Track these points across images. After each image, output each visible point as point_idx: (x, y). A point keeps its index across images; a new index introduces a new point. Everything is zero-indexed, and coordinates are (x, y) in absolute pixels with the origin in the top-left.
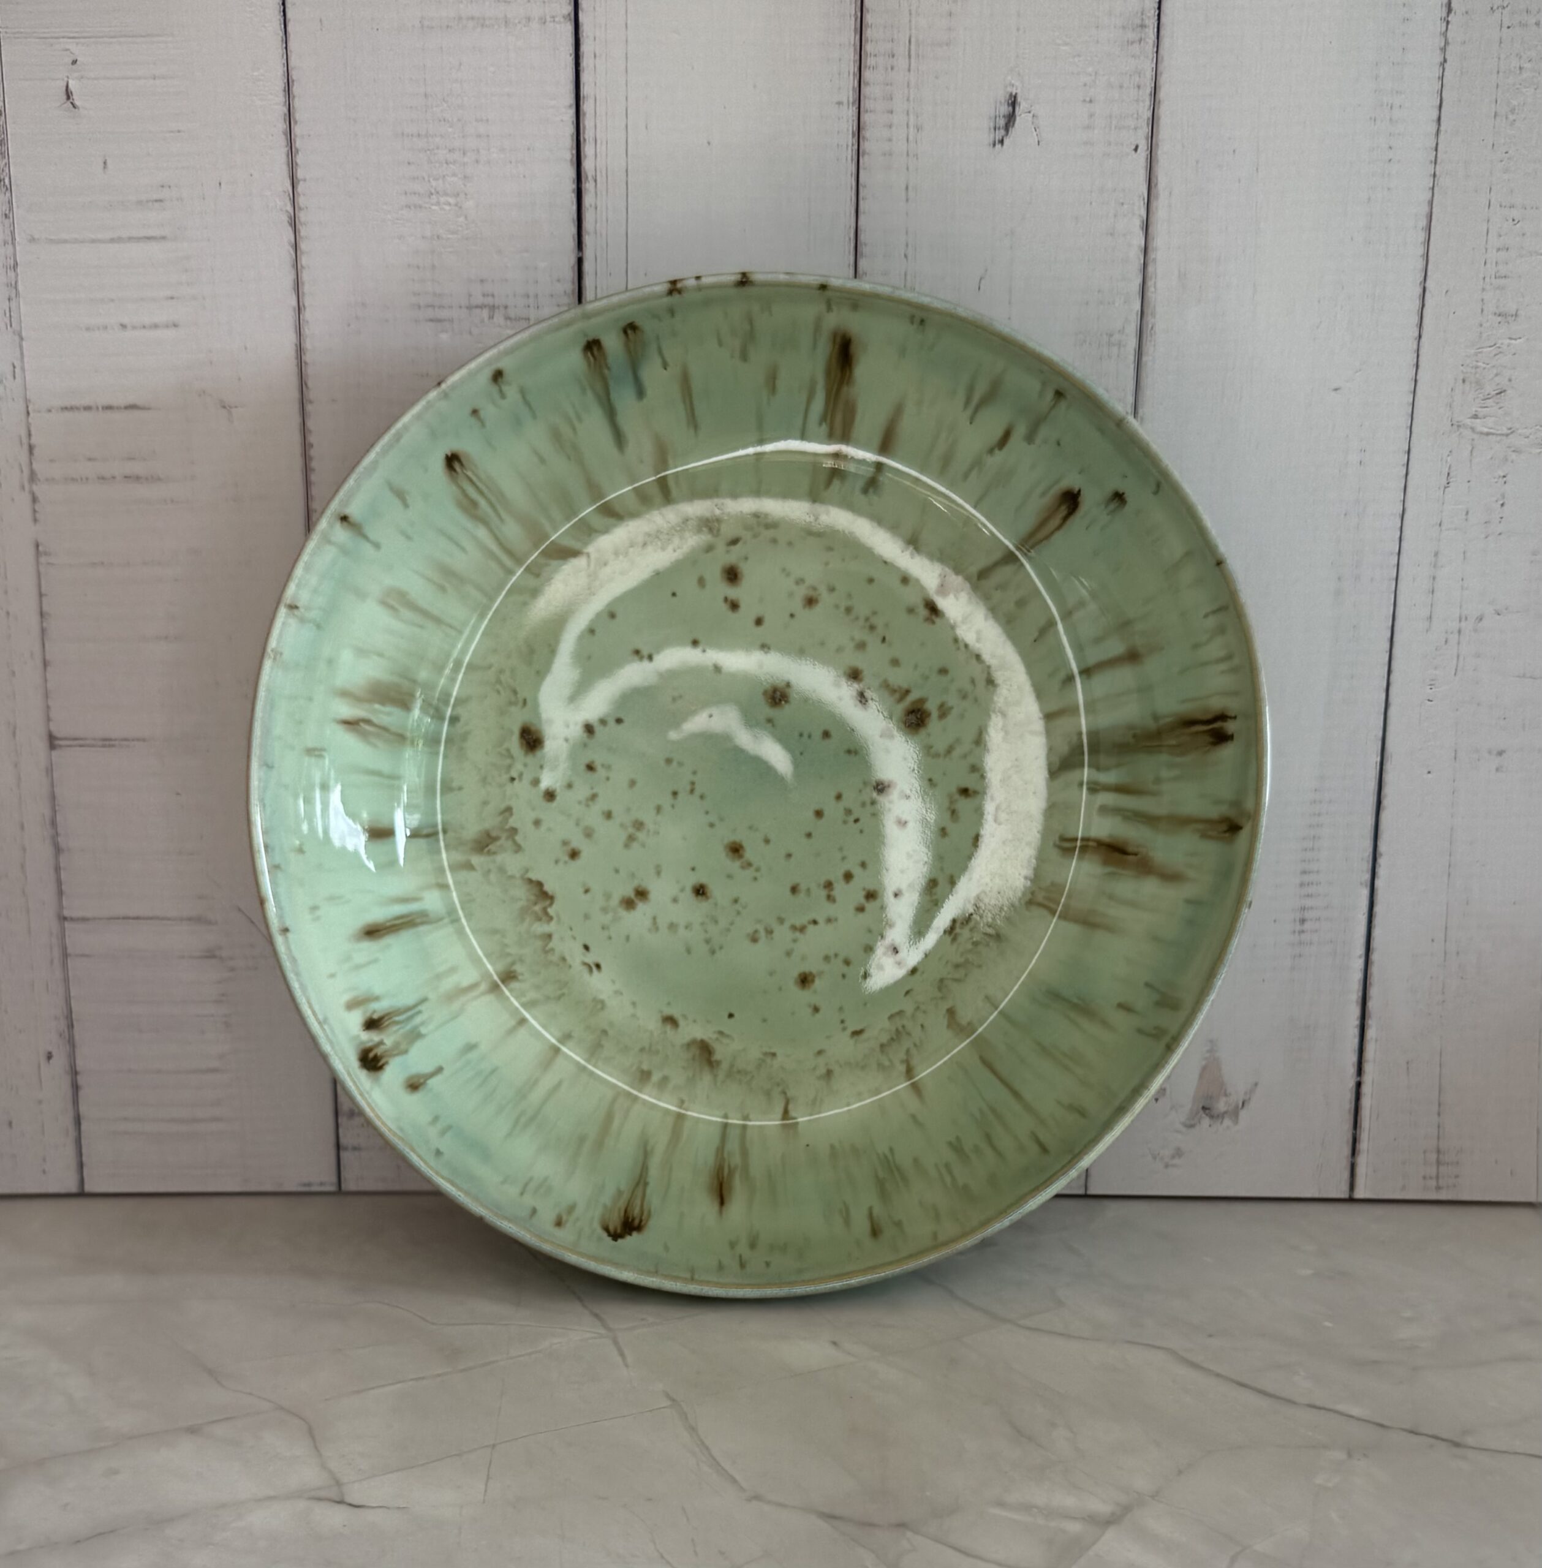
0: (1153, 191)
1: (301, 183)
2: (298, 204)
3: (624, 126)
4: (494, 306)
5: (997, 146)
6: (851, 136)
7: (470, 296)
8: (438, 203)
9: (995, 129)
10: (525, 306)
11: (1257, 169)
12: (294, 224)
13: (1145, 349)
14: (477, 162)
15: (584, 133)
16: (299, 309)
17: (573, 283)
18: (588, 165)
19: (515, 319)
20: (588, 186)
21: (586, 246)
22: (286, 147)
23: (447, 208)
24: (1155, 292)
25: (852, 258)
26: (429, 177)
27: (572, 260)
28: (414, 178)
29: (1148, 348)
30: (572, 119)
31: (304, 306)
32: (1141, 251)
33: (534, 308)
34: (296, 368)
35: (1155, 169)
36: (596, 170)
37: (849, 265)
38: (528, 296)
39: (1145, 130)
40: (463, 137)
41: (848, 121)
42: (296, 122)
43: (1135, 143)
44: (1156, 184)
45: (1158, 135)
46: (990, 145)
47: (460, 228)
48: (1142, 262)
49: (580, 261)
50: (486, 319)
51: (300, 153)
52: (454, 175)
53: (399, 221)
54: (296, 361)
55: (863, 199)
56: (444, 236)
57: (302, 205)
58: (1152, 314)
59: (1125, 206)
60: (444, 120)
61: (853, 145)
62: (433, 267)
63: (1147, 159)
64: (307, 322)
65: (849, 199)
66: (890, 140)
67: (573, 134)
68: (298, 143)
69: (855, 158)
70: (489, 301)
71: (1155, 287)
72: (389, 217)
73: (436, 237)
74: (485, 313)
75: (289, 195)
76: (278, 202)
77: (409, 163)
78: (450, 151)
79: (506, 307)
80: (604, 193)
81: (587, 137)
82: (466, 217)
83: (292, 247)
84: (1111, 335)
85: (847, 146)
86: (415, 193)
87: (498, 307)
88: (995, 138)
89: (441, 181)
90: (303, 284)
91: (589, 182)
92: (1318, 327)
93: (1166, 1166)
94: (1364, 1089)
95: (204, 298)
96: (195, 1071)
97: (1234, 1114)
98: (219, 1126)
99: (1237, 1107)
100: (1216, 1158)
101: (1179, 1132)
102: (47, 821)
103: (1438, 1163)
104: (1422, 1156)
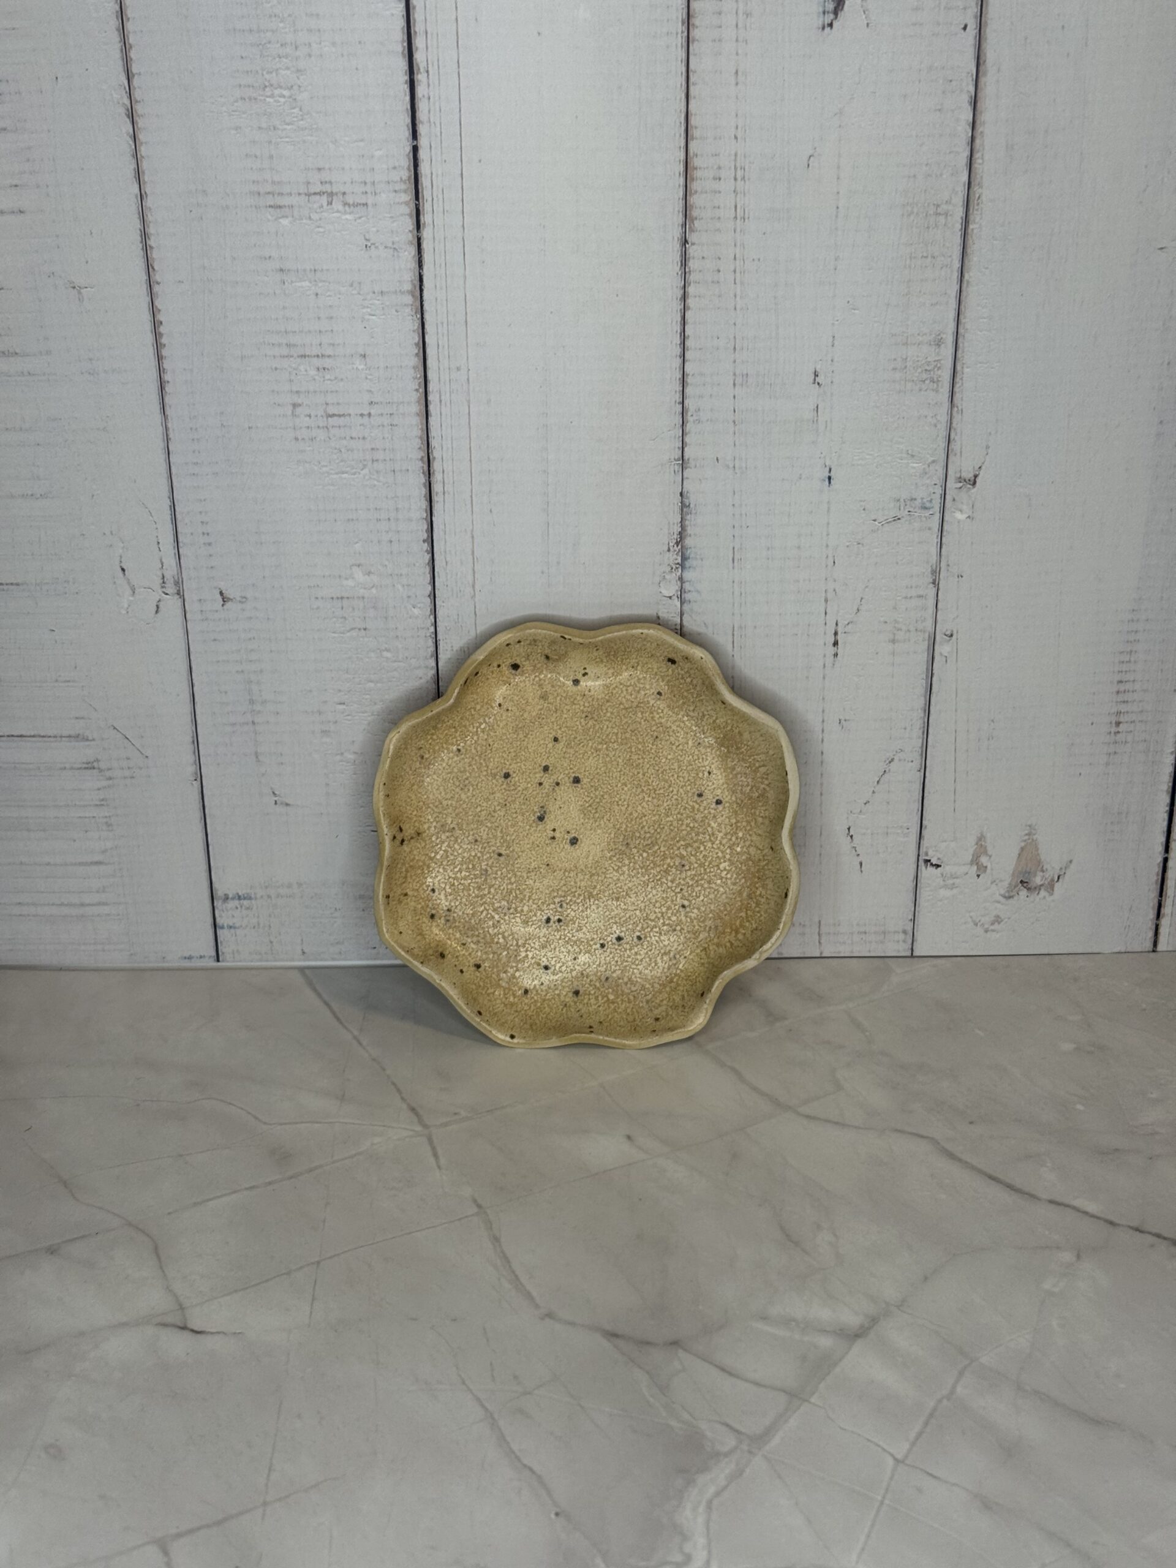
0: (981, 68)
1: (136, 77)
2: (134, 95)
3: (454, 17)
4: (332, 192)
5: (826, 29)
6: (680, 24)
7: (308, 183)
8: (272, 96)
9: (824, 13)
10: (363, 193)
11: (1086, 43)
12: (131, 115)
13: (971, 218)
14: (310, 56)
15: (414, 26)
16: (142, 197)
17: (409, 169)
18: (419, 57)
19: (354, 203)
20: (420, 77)
21: (420, 134)
22: (120, 42)
23: (282, 100)
24: (983, 163)
25: (683, 143)
26: (263, 70)
27: (408, 149)
28: (247, 72)
29: (975, 216)
30: (401, 14)
31: (146, 193)
32: (969, 125)
33: (372, 193)
34: (142, 252)
35: (983, 47)
36: (427, 61)
37: (680, 147)
38: (365, 183)
39: (974, 10)
40: (295, 31)
41: (677, 10)
42: (128, 19)
43: (964, 23)
44: (985, 61)
45: (986, 14)
46: (819, 28)
47: (295, 119)
48: (970, 134)
49: (415, 149)
50: (325, 204)
51: (133, 49)
52: (288, 68)
53: (234, 113)
54: (141, 245)
55: (693, 84)
56: (280, 127)
57: (138, 99)
58: (979, 184)
59: (954, 83)
60: (275, 16)
61: (682, 32)
62: (271, 157)
63: (976, 37)
64: (150, 209)
65: (679, 86)
66: (720, 27)
67: (404, 27)
68: (132, 39)
69: (685, 44)
70: (327, 188)
71: (982, 159)
72: (224, 109)
73: (272, 128)
74: (324, 200)
75: (125, 88)
76: (115, 96)
77: (242, 57)
78: (282, 45)
79: (344, 193)
80: (437, 82)
81: (417, 29)
82: (301, 110)
83: (130, 137)
84: (938, 206)
85: (677, 34)
86: (249, 86)
87: (337, 194)
88: (824, 21)
89: (274, 74)
90: (143, 173)
91: (421, 73)
92: (1145, 190)
93: (986, 931)
94: (1170, 864)
95: (47, 186)
96: (81, 864)
97: (1050, 887)
98: (105, 910)
99: (1052, 880)
100: (1033, 923)
101: (999, 902)
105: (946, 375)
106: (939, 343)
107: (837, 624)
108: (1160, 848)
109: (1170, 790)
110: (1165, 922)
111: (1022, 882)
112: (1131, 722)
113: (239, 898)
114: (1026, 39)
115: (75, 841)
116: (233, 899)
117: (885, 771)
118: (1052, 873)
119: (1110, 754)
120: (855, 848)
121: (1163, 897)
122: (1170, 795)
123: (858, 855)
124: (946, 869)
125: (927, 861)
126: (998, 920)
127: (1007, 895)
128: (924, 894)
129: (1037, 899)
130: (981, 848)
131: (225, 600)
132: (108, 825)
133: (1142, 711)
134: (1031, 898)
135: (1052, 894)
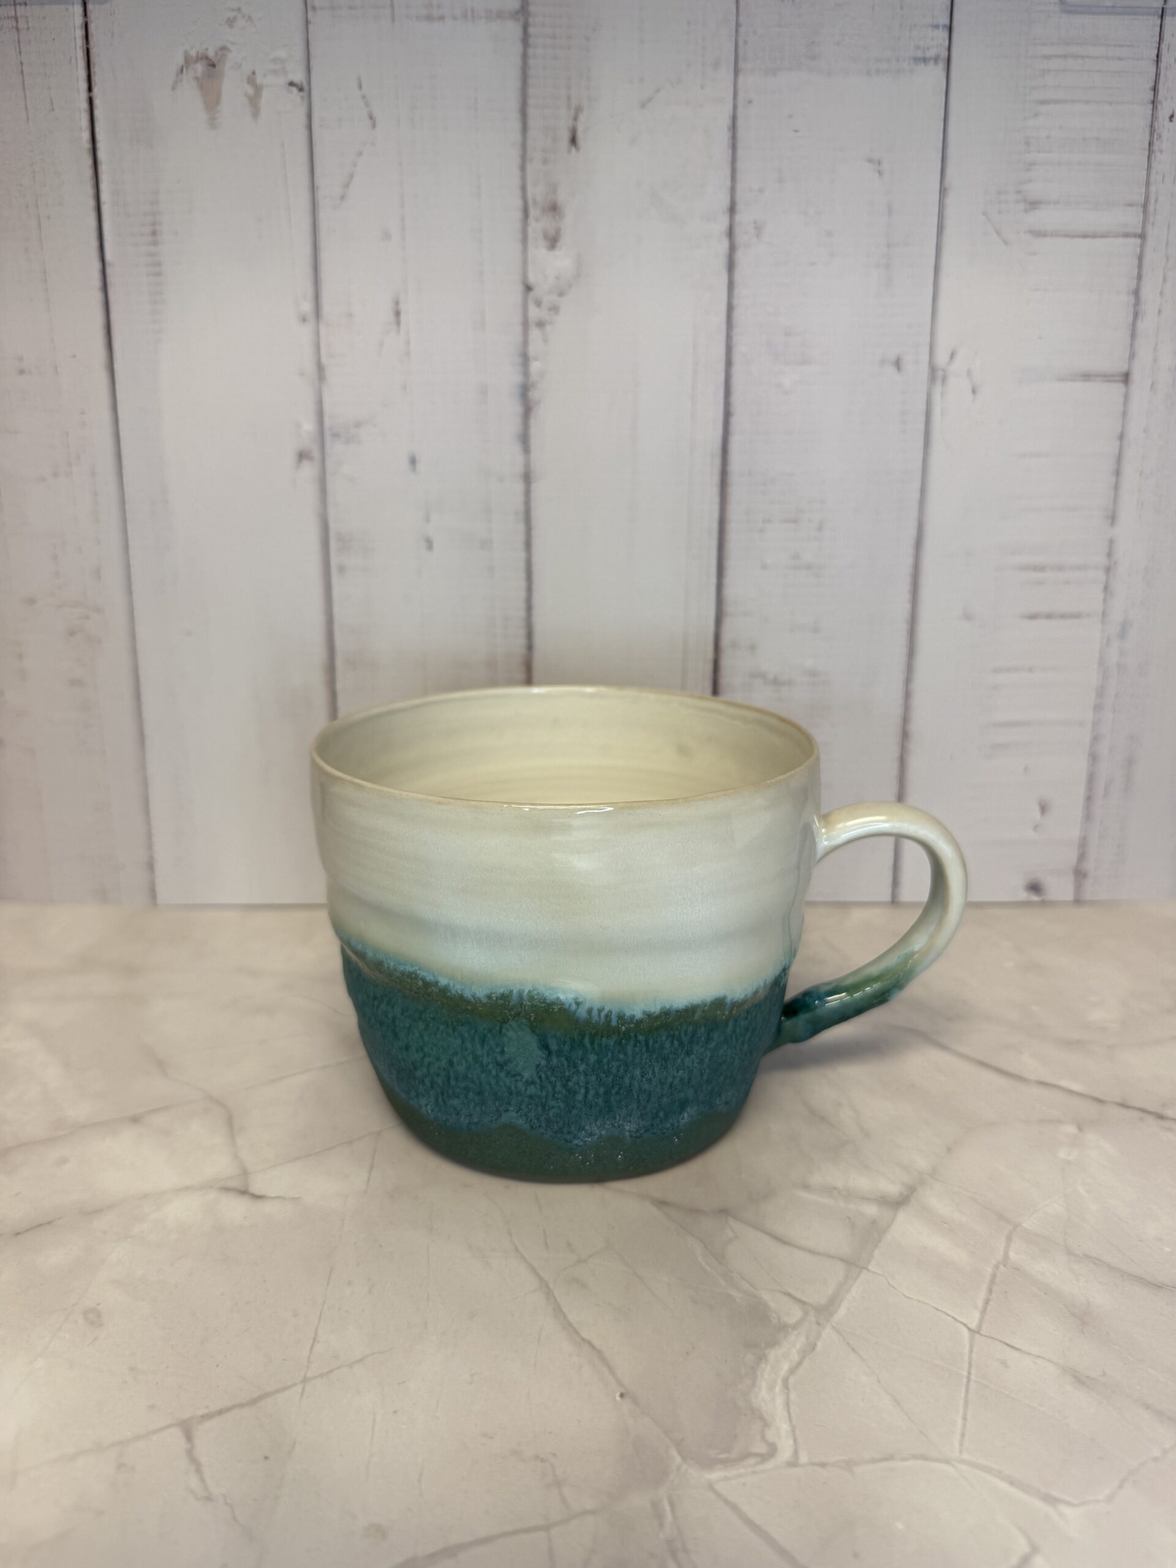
29: (327, 660)
93: (239, 9)
94: (83, 85)
96: (1059, 102)
97: (188, 61)
98: (1046, 50)
99: (187, 68)
100: (198, 19)
101: (232, 43)
102: (1140, 317)
103: (16, 18)
104: (30, 25)
105: (333, 544)
106: (342, 569)
107: (398, 332)
108: (97, 102)
109: (98, 164)
110: (79, 20)
112: (144, 234)
113: (925, 60)
115: (1060, 127)
116: (930, 59)
117: (347, 186)
119: (156, 203)
120: (367, 104)
121: (85, 48)
122: (98, 160)
123: (364, 97)
124: (282, 81)
125: (301, 89)
126: (231, 23)
127: (226, 52)
128: (299, 52)
129: (197, 47)
130: (254, 102)
131: (898, 364)
132: (1028, 144)
134: (203, 47)
135: (185, 52)
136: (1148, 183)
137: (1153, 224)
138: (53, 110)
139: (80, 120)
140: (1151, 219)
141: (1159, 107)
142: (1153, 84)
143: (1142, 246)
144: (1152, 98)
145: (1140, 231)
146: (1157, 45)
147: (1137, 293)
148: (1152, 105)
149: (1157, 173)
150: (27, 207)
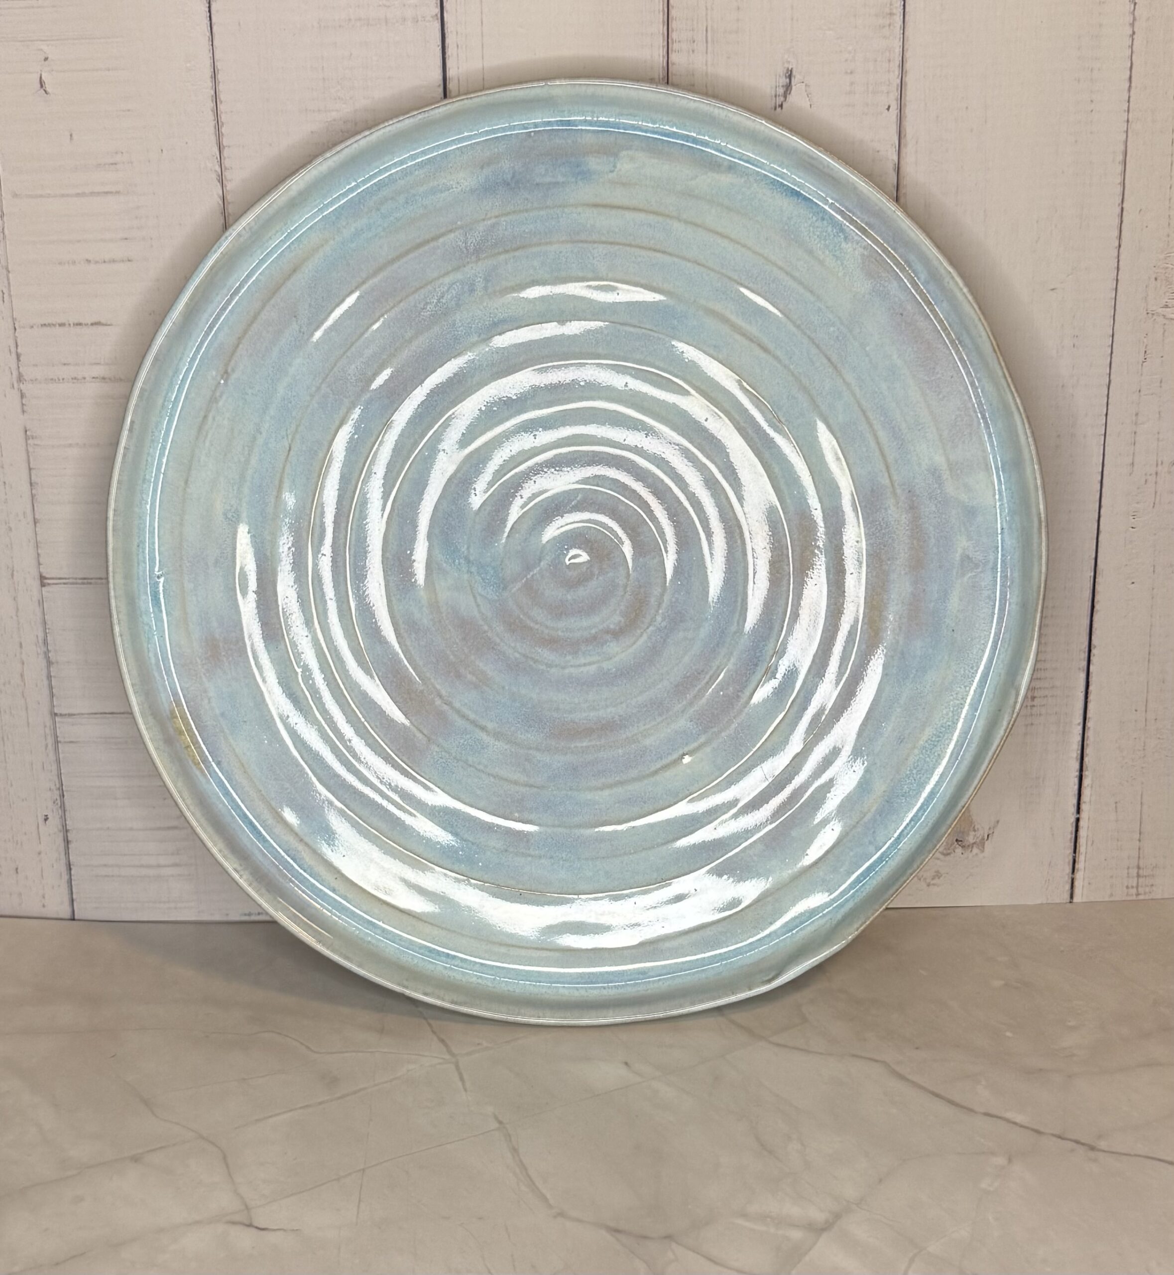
0: (903, 141)
1: (226, 148)
2: (224, 164)
5: (777, 109)
9: (776, 96)
11: (986, 121)
22: (214, 121)
28: (316, 144)
32: (894, 188)
35: (903, 123)
39: (895, 94)
42: (221, 102)
43: (887, 104)
44: (905, 135)
45: (905, 98)
48: (896, 196)
51: (224, 126)
57: (227, 166)
60: (339, 98)
63: (897, 115)
68: (223, 118)
75: (218, 158)
76: (208, 163)
77: (312, 132)
83: (220, 198)
88: (776, 103)
92: (1037, 242)
93: (929, 885)
94: (1083, 824)
95: (151, 239)
96: (159, 829)
97: (981, 844)
98: (178, 869)
99: (983, 839)
100: (967, 878)
101: (938, 858)
102: (41, 641)
103: (1138, 876)
104: (1126, 871)
108: (1073, 810)
109: (1079, 757)
110: (1079, 876)
111: (957, 840)
112: (1044, 697)
114: (937, 117)
115: (154, 807)
118: (983, 832)
119: (1027, 725)
121: (1077, 854)
122: (1079, 761)
126: (938, 875)
127: (945, 852)
129: (971, 855)
133: (1053, 687)
134: (965, 855)
135: (983, 851)
136: (58, 761)
137: (45, 726)
138: (1116, 803)
139: (1091, 795)
140: (48, 731)
141: (60, 827)
142: (70, 846)
143: (53, 706)
144: (69, 834)
145: (57, 719)
146: (72, 877)
147: (49, 663)
148: (68, 828)
149: (51, 771)
150: (1156, 719)
